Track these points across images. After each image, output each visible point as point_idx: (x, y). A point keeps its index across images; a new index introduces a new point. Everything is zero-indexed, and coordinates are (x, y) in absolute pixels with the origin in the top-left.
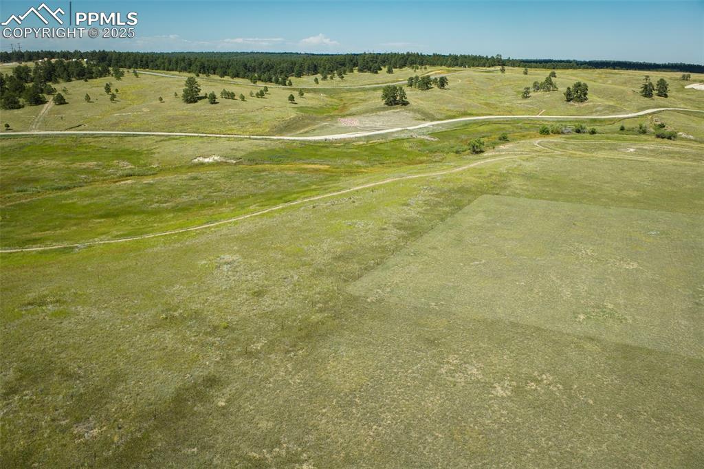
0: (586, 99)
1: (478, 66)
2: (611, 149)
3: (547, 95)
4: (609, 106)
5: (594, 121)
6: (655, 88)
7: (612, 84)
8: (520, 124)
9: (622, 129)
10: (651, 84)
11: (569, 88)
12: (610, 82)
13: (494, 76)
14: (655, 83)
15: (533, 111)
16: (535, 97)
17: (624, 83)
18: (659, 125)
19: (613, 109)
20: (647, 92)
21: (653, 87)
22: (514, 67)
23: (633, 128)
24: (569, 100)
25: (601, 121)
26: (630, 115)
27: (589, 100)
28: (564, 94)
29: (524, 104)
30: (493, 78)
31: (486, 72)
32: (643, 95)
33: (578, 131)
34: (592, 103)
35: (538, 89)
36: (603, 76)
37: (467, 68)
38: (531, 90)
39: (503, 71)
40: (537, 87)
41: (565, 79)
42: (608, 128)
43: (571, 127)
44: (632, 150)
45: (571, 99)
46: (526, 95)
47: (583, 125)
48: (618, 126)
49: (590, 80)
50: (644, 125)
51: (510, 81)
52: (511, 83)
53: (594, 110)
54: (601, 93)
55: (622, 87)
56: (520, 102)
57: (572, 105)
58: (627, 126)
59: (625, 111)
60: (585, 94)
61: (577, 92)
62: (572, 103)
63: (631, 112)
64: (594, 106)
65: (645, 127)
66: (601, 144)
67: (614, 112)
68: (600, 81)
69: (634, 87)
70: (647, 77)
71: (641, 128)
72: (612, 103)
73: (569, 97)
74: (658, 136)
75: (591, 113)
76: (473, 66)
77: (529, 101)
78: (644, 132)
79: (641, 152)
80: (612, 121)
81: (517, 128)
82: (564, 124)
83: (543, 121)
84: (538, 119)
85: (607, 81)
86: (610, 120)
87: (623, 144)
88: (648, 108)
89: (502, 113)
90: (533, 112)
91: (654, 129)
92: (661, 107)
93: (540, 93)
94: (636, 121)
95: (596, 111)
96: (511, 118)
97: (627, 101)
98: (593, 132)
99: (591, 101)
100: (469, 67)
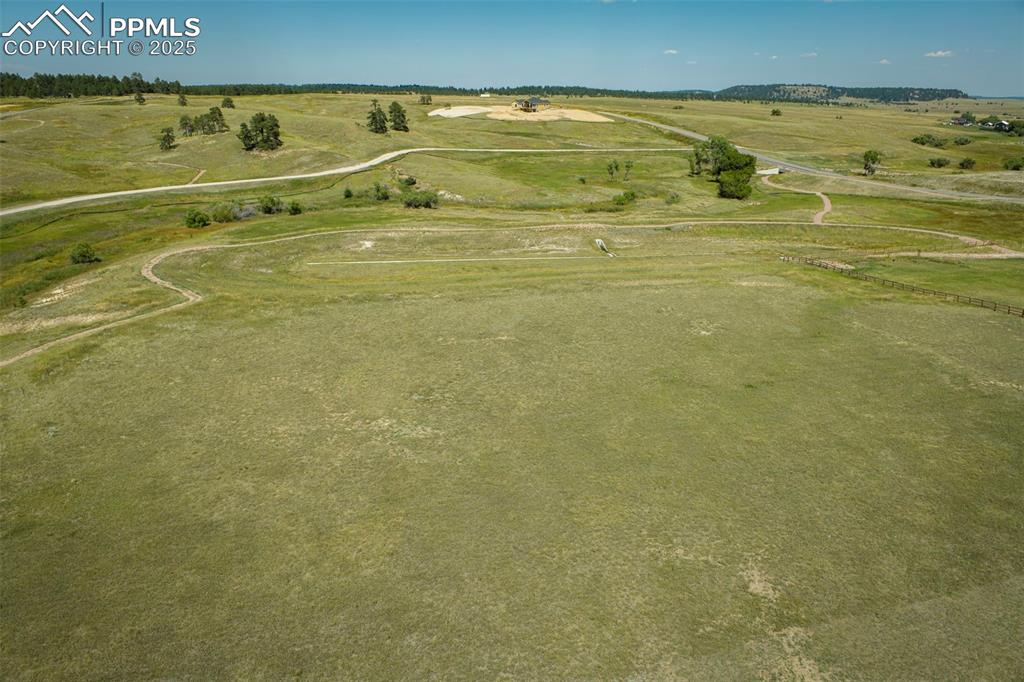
0: (280, 143)
1: (95, 94)
2: (328, 248)
3: (210, 141)
4: (322, 153)
5: (298, 183)
6: (388, 117)
7: (328, 115)
8: (144, 210)
9: (348, 195)
10: (380, 111)
11: (244, 126)
12: (324, 112)
13: (118, 111)
14: (386, 110)
15: (180, 176)
16: (186, 146)
17: (345, 113)
18: (407, 181)
19: (328, 159)
20: (378, 124)
21: (384, 116)
22: (167, 94)
23: (366, 191)
24: (250, 148)
25: (310, 183)
26: (357, 167)
27: (285, 145)
28: (238, 136)
29: (164, 161)
30: (116, 114)
31: (109, 104)
32: (372, 131)
33: (268, 211)
34: (290, 151)
35: (192, 131)
36: (314, 103)
37: (73, 99)
38: (176, 133)
39: (141, 101)
40: (189, 126)
41: (245, 110)
42: (323, 195)
43: (252, 202)
44: (368, 244)
45: (253, 146)
46: (167, 142)
47: (275, 196)
48: (339, 190)
49: (295, 110)
50: (382, 185)
51: (150, 118)
52: (151, 121)
53: (296, 163)
54: (309, 131)
55: (341, 120)
56: (157, 158)
57: (255, 157)
58: (355, 189)
59: (348, 159)
60: (276, 135)
61: (262, 132)
62: (255, 152)
63: (360, 160)
64: (296, 156)
65: (386, 188)
66: (306, 240)
67: (329, 163)
68: (310, 111)
69: (358, 118)
70: (375, 101)
71: (378, 190)
72: (325, 148)
73: (249, 142)
74: (409, 205)
75: (291, 170)
76: (86, 94)
77: (174, 155)
78: (386, 197)
79: (385, 248)
80: (330, 181)
81: (138, 219)
82: (237, 198)
83: (198, 195)
84: (189, 193)
85: (319, 111)
86: (325, 179)
87: (348, 231)
88: (384, 151)
89: (110, 186)
90: (180, 178)
91: (400, 188)
92: (404, 148)
93: (196, 138)
94: (369, 176)
95: (300, 165)
96: (130, 196)
97: (350, 142)
98: (296, 210)
99: (289, 147)
100: (77, 96)
